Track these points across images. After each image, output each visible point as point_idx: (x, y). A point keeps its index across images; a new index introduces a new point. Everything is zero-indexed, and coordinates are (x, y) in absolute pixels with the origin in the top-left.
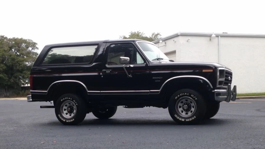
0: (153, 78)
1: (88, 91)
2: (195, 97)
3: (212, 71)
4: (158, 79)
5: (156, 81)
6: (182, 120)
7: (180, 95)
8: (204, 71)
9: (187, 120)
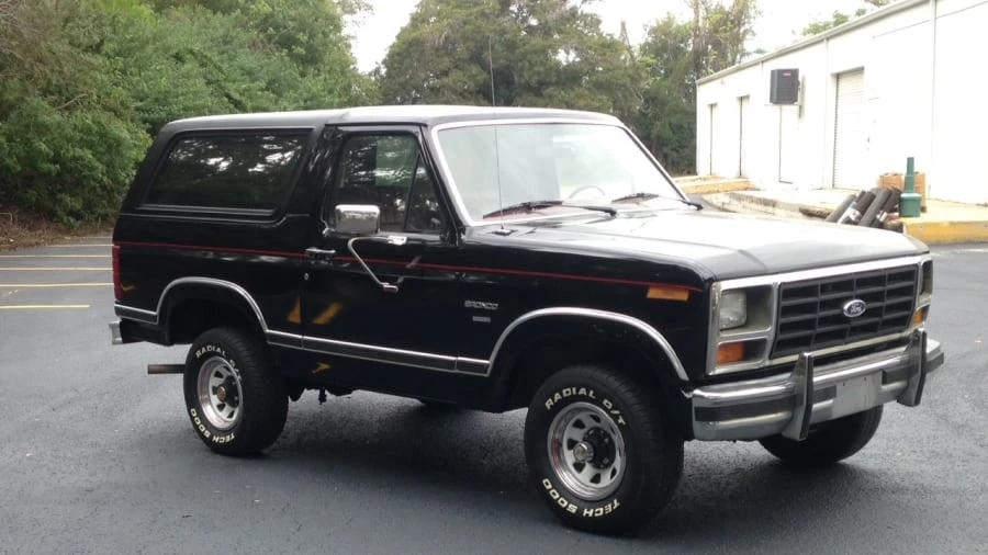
0: (468, 304)
1: (268, 331)
2: (617, 412)
3: (683, 296)
4: (482, 312)
5: (475, 319)
6: (570, 506)
7: (561, 394)
8: (653, 293)
9: (586, 512)
